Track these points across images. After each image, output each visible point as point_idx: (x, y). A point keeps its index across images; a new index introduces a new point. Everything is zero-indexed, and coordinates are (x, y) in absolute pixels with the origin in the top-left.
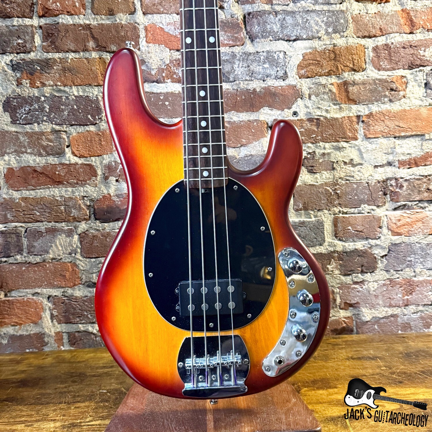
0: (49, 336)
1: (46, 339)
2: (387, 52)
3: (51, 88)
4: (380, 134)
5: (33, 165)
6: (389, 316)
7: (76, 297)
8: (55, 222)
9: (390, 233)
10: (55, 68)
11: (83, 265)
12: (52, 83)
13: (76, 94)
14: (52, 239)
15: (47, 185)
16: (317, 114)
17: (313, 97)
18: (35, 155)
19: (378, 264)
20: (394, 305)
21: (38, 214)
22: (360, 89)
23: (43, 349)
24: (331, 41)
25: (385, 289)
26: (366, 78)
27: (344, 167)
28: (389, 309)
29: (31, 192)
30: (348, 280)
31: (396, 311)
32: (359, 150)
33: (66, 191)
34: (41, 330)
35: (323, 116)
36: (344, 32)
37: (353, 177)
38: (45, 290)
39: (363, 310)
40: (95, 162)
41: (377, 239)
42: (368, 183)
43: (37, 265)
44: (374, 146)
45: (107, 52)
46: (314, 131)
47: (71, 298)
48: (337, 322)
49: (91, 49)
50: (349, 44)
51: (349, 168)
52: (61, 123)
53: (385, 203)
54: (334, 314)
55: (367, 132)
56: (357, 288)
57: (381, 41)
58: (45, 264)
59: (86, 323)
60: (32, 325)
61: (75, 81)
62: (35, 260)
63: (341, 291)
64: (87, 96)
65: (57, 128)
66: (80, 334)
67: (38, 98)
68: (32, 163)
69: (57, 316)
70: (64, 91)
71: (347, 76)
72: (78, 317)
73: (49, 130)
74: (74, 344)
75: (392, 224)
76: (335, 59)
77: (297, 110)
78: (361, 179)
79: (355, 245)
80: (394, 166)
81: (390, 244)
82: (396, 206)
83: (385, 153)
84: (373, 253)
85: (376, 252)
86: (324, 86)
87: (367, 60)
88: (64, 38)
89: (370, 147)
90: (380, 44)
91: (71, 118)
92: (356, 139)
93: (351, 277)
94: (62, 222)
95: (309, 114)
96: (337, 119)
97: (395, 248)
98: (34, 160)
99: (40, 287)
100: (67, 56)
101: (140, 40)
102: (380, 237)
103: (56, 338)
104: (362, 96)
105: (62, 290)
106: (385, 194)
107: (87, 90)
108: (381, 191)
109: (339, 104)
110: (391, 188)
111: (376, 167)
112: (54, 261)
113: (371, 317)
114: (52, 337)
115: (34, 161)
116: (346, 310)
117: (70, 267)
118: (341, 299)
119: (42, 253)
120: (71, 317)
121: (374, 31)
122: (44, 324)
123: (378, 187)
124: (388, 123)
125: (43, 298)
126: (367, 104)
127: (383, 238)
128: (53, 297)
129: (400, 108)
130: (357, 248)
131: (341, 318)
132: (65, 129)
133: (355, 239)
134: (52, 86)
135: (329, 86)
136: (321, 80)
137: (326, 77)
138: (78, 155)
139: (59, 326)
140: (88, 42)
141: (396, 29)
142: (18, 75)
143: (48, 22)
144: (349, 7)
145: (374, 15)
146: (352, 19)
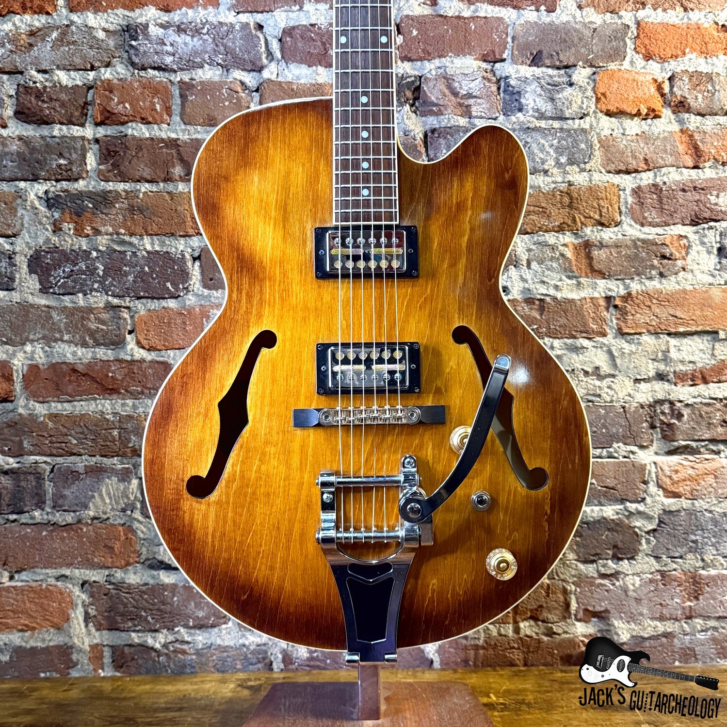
0: (81, 651)
1: (74, 657)
2: (655, 196)
3: (109, 237)
4: (644, 327)
5: (73, 362)
6: (659, 635)
7: (130, 585)
8: (102, 456)
9: (661, 492)
10: (117, 205)
11: (144, 530)
12: (111, 230)
13: (149, 247)
14: (95, 484)
15: (92, 394)
16: (539, 292)
17: (534, 265)
18: (76, 345)
19: (640, 544)
20: (668, 616)
21: (75, 442)
22: (612, 255)
23: (69, 674)
24: (564, 178)
25: (652, 589)
26: (620, 236)
27: (585, 379)
28: (658, 624)
29: (65, 404)
30: (589, 570)
31: (669, 627)
32: (610, 352)
33: (123, 405)
34: (67, 640)
35: (549, 295)
36: (585, 163)
37: (599, 396)
38: (77, 571)
39: (616, 623)
40: (174, 359)
41: (639, 502)
42: (624, 407)
43: (67, 527)
44: (633, 348)
46: (536, 318)
47: (119, 586)
48: (572, 643)
49: (178, 178)
50: (594, 183)
51: (594, 382)
52: (121, 294)
53: (652, 441)
54: (566, 629)
55: (622, 324)
56: (605, 585)
57: (646, 179)
58: (80, 526)
59: (144, 631)
60: (52, 630)
61: (149, 228)
62: (64, 520)
63: (578, 590)
64: (167, 252)
65: (116, 301)
66: (133, 649)
67: (87, 253)
68: (70, 358)
69: (95, 616)
70: (130, 244)
71: (590, 232)
72: (131, 619)
73: (101, 305)
74: (122, 667)
75: (663, 478)
76: (570, 206)
77: (509, 284)
78: (612, 401)
79: (601, 510)
80: (668, 381)
81: (661, 512)
82: (672, 448)
83: (653, 360)
84: (633, 524)
85: (638, 524)
86: (553, 248)
87: (623, 209)
88: (135, 160)
89: (627, 347)
90: (644, 183)
91: (139, 287)
92: (604, 335)
93: (595, 565)
94: (113, 457)
95: (527, 291)
96: (572, 301)
97: (670, 519)
98: (75, 352)
99: (69, 565)
100: (138, 187)
102: (644, 499)
103: (91, 655)
104: (615, 265)
105: (107, 572)
106: (653, 427)
107: (167, 242)
108: (646, 421)
109: (576, 277)
110: (662, 418)
111: (637, 381)
112: (95, 521)
113: (629, 636)
114: (84, 653)
115: (74, 354)
116: (586, 622)
117: (122, 534)
118: (578, 603)
119: (76, 508)
120: (119, 619)
121: (634, 163)
122: (72, 630)
123: (641, 415)
124: (658, 310)
125: (74, 585)
126: (623, 279)
127: (649, 500)
128: (90, 584)
129: (677, 287)
130: (605, 515)
131: (577, 637)
132: (128, 304)
133: (603, 500)
134: (111, 234)
135: (561, 248)
136: (547, 238)
137: (556, 234)
138: (147, 347)
139: (97, 634)
140: (174, 166)
141: (670, 160)
142: (57, 215)
143: (109, 133)
144: (594, 124)
145: (635, 137)
146: (599, 142)
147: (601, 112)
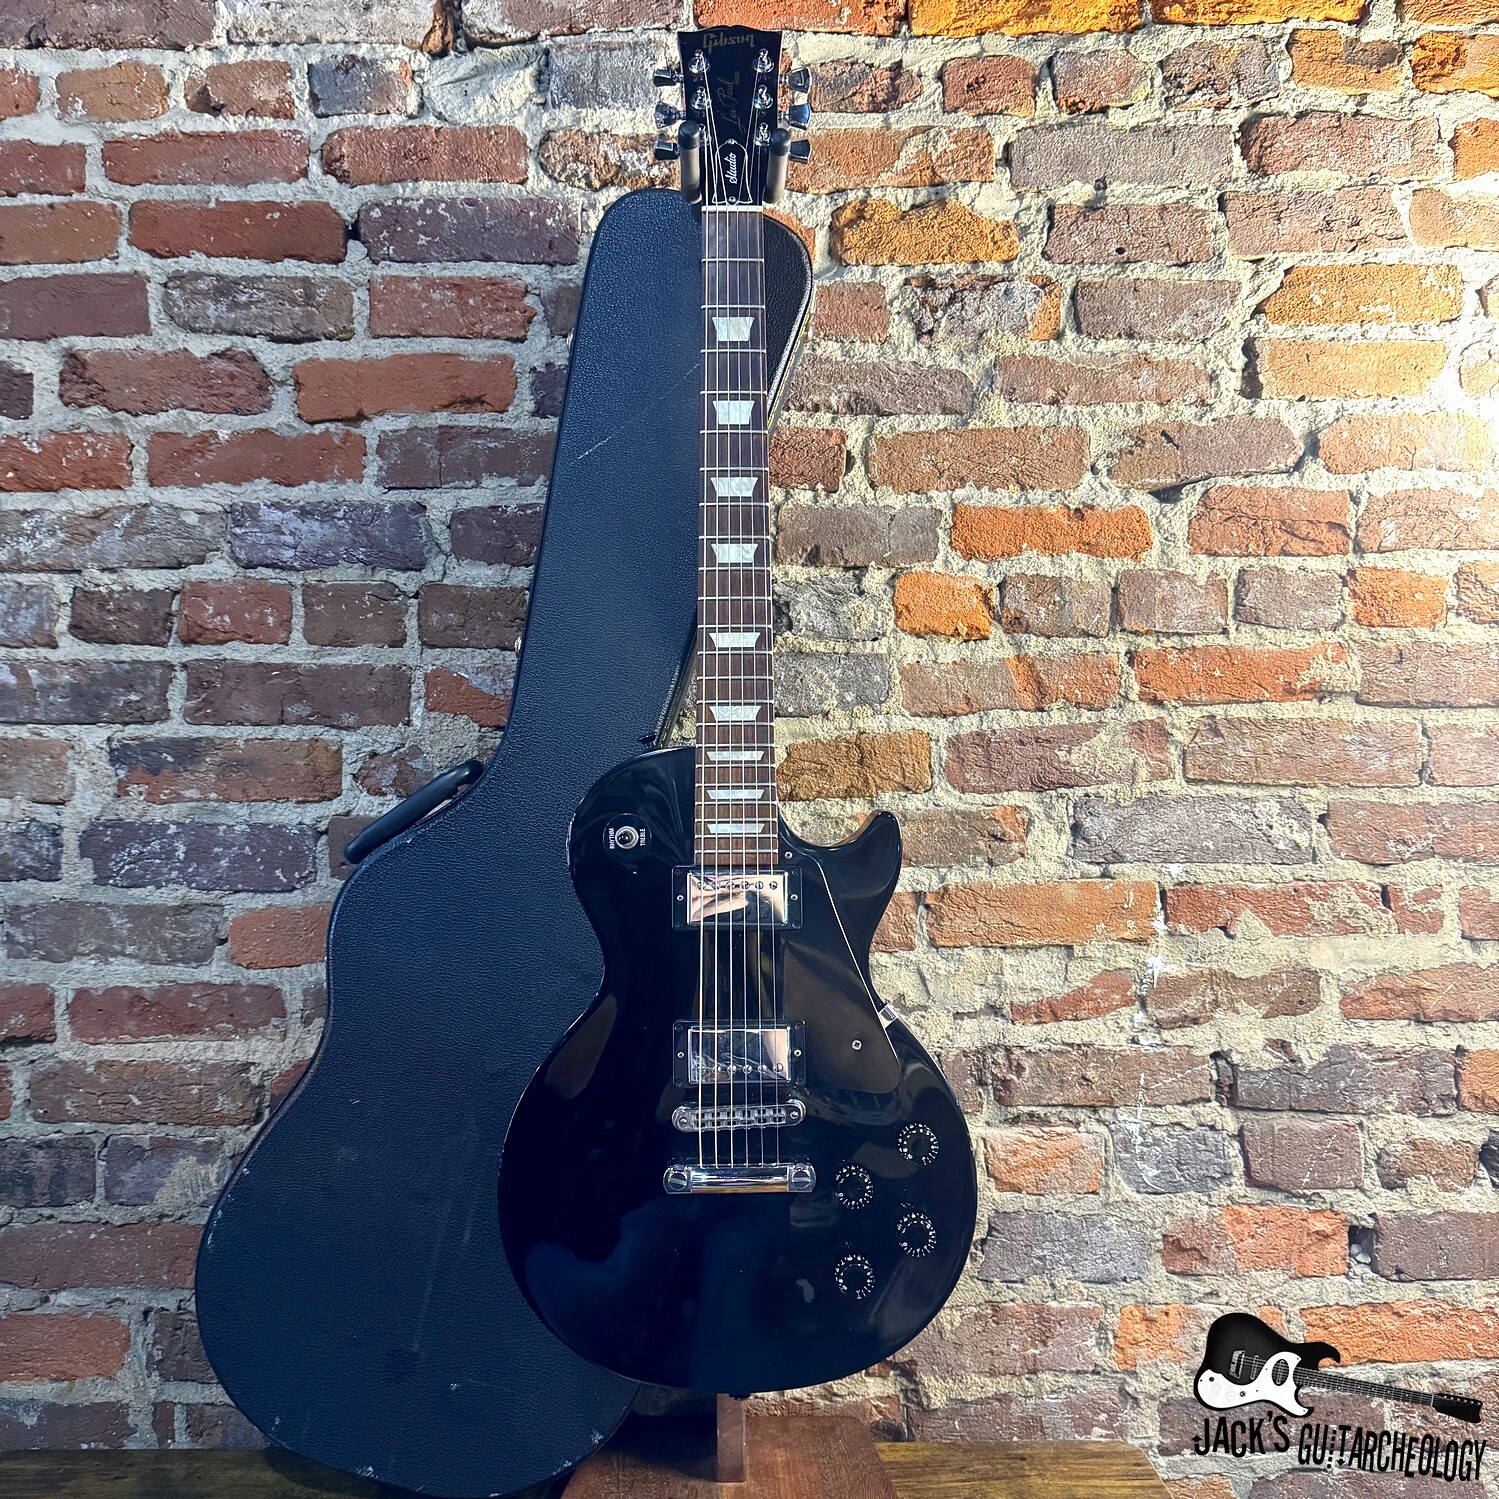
0: (140, 1411)
1: (131, 1420)
2: (980, 750)
3: (194, 804)
4: (965, 938)
5: (137, 985)
6: (988, 1398)
8: (177, 1124)
9: (992, 1184)
10: (208, 759)
12: (197, 794)
13: (254, 820)
14: (165, 1165)
15: (163, 1033)
18: (143, 961)
20: (1002, 1369)
21: (138, 1103)
22: (920, 833)
23: (122, 1445)
24: (852, 723)
25: (979, 1329)
26: (931, 807)
28: (988, 1381)
29: (125, 1047)
31: (1004, 1385)
32: (919, 974)
33: (206, 1049)
34: (120, 1395)
36: (881, 702)
38: (139, 1294)
39: (925, 1379)
43: (124, 1228)
44: (952, 967)
45: (333, 727)
48: (861, 1409)
49: (297, 720)
50: (893, 730)
52: (210, 885)
53: (980, 1106)
54: (852, 1389)
55: (936, 933)
57: (969, 724)
58: (142, 1226)
60: (100, 1380)
61: (252, 792)
62: (121, 1217)
64: (279, 826)
65: (203, 897)
66: (216, 1411)
67: (163, 827)
68: (133, 981)
69: (161, 1361)
70: (226, 813)
71: (889, 800)
74: (201, 1436)
75: (993, 1160)
76: (861, 762)
80: (1003, 1016)
81: (991, 1213)
82: (1010, 1116)
83: (981, 985)
86: (836, 822)
87: (936, 768)
88: (236, 694)
89: (943, 966)
90: (964, 731)
91: (236, 876)
92: (911, 948)
94: (191, 1125)
97: (1004, 1224)
98: (140, 971)
99: (127, 1284)
100: (239, 733)
101: (413, 704)
103: (156, 1418)
104: (924, 848)
105: (180, 1295)
106: (981, 1085)
108: (972, 1075)
110: (995, 1071)
111: (958, 1015)
112: (165, 1220)
113: (944, 1399)
114: (146, 1415)
115: (139, 974)
116: (880, 1376)
119: (133, 1201)
120: (197, 1365)
121: (951, 702)
122: (128, 1381)
123: (964, 1067)
124: (986, 914)
125: (132, 1314)
126: (936, 868)
128: (156, 1313)
129: (1013, 881)
131: (869, 1400)
132: (219, 901)
134: (198, 800)
135: (848, 822)
136: (829, 807)
137: (841, 802)
138: (245, 963)
139: (165, 1387)
140: (291, 703)
141: (1002, 698)
142: (122, 773)
143: (200, 656)
144: (894, 648)
145: (951, 666)
146: (901, 673)
147: (903, 631)
